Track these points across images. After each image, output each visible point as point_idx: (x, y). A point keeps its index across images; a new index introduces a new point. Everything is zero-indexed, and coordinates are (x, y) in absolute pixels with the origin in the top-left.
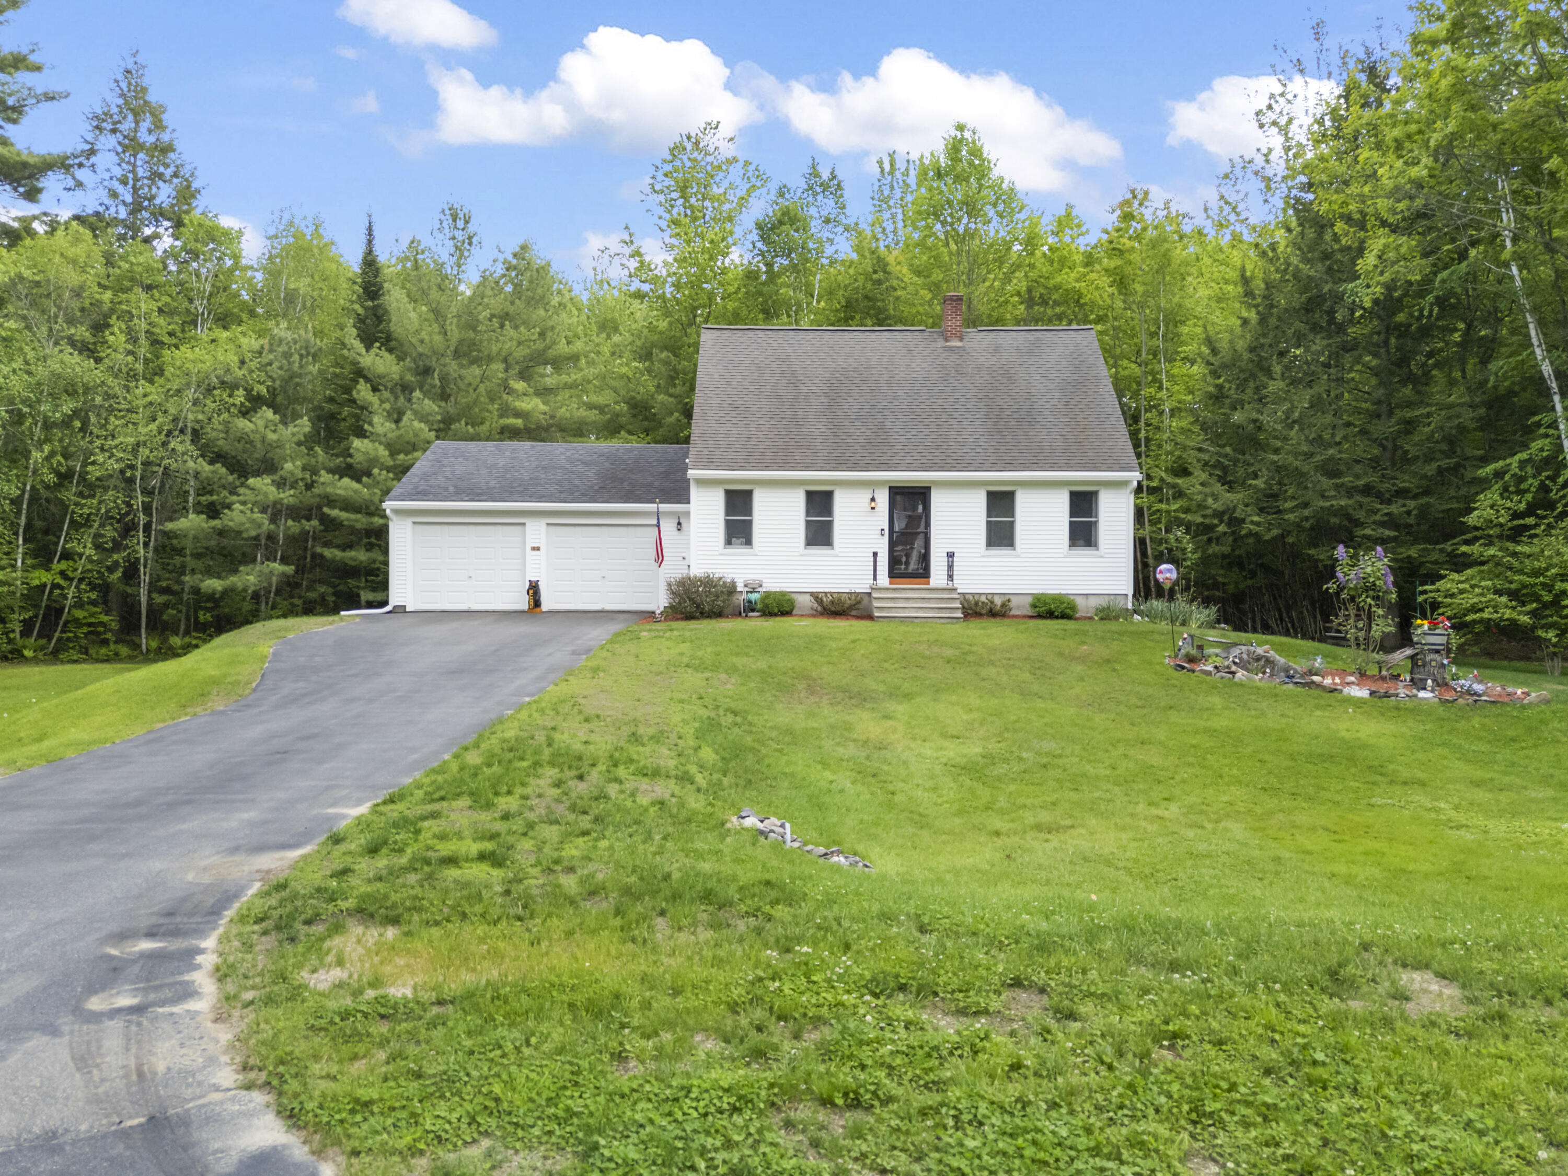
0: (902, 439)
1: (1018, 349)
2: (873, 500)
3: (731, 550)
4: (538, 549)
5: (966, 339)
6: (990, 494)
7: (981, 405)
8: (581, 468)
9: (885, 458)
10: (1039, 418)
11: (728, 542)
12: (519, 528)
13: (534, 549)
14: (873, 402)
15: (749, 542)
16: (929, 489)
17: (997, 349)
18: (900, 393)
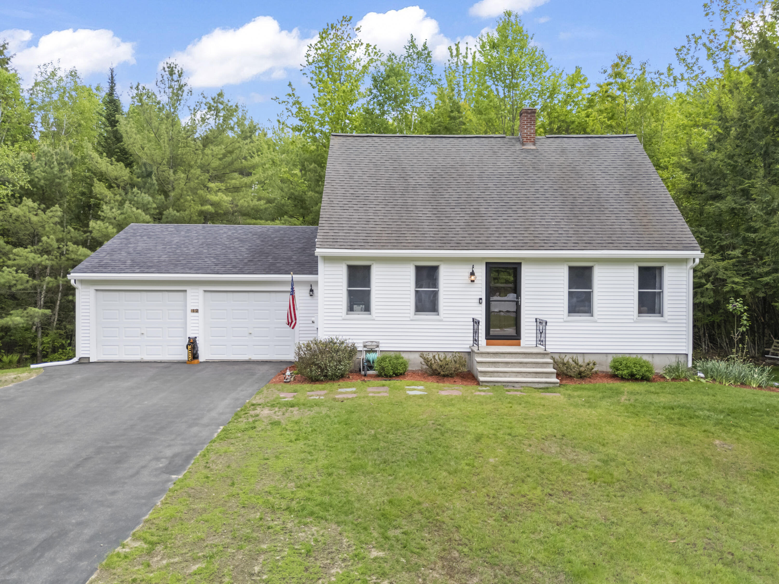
0: (495, 222)
1: (580, 151)
2: (472, 274)
3: (353, 316)
4: (197, 311)
5: (538, 143)
6: (571, 268)
7: (557, 194)
8: (237, 244)
9: (482, 239)
10: (607, 206)
11: (351, 309)
12: (181, 294)
13: (193, 311)
14: (469, 192)
15: (367, 309)
16: (520, 264)
17: (563, 151)
18: (490, 185)
